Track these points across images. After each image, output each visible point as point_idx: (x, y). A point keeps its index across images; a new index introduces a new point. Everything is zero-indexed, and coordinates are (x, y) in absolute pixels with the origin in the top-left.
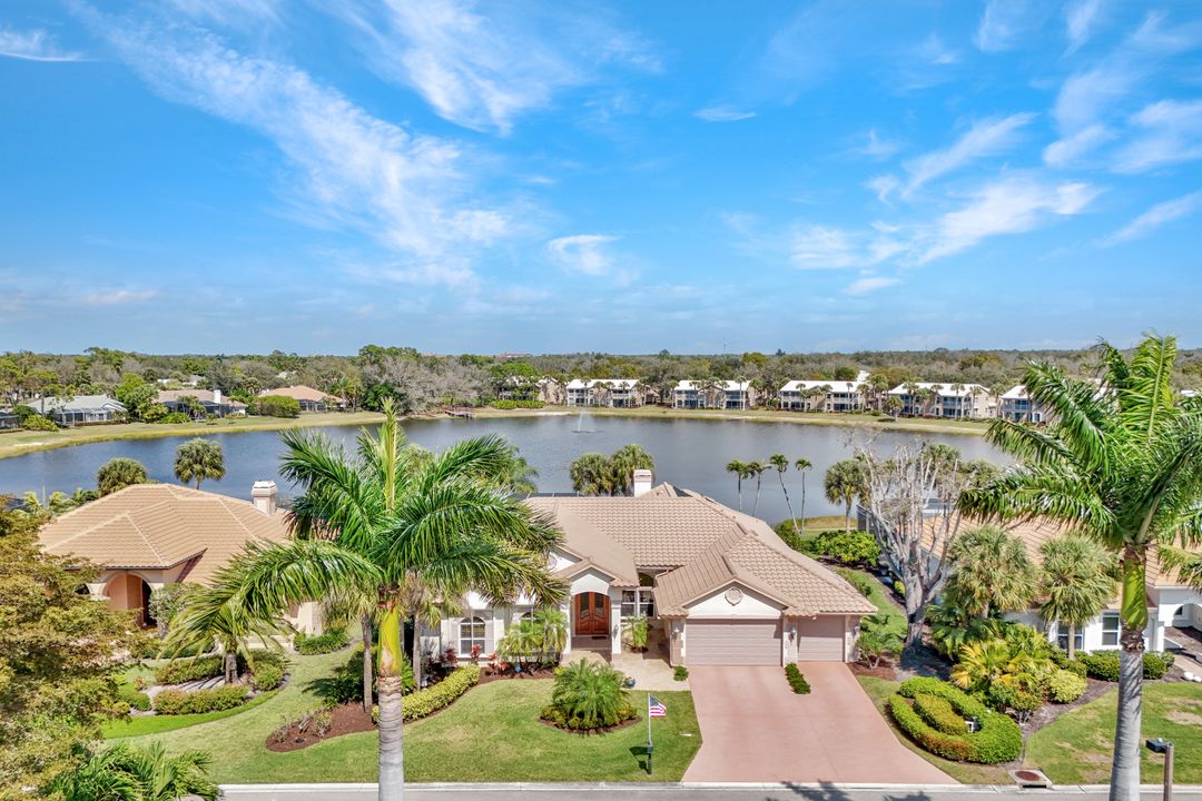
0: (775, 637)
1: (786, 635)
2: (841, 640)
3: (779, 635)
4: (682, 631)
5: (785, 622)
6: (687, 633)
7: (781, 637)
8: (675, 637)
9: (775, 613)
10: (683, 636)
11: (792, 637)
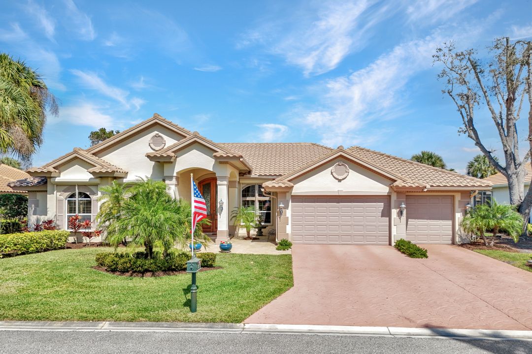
0: (382, 216)
1: (394, 212)
2: (450, 222)
3: (387, 213)
4: (286, 207)
5: (394, 197)
6: (293, 211)
7: (389, 216)
8: (281, 213)
9: (382, 189)
10: (288, 213)
11: (400, 213)
